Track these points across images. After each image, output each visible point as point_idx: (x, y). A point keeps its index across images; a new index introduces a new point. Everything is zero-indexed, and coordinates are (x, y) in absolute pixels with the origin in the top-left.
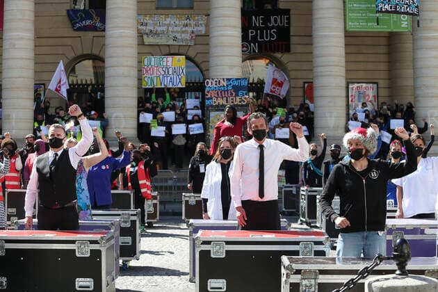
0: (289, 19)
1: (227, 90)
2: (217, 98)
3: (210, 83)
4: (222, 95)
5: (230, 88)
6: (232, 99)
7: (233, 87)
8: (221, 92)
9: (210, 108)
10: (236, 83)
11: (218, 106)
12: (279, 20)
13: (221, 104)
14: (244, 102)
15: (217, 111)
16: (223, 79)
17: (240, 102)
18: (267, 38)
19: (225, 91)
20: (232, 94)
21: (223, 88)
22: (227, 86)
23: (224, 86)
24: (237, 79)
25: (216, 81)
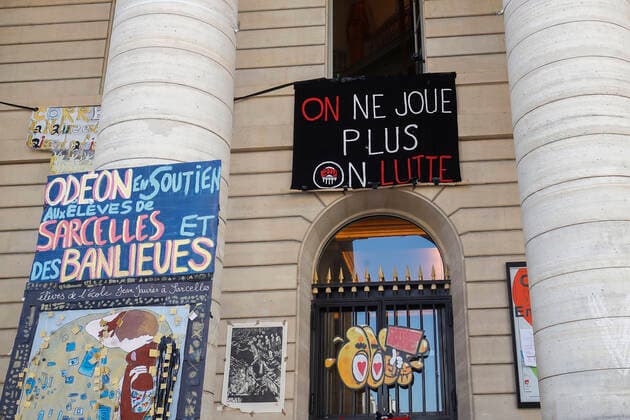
0: (452, 97)
1: (133, 216)
2: (83, 250)
3: (65, 191)
4: (104, 236)
5: (146, 204)
6: (149, 252)
7: (162, 201)
8: (105, 226)
9: (47, 296)
10: (173, 184)
11: (79, 285)
12: (424, 101)
13: (96, 274)
14: (199, 260)
15: (75, 306)
16: (122, 172)
17: (182, 262)
18: (392, 147)
19: (119, 219)
20: (149, 230)
21: (113, 209)
22: (135, 196)
23: (119, 198)
24: (179, 168)
25: (91, 183)
